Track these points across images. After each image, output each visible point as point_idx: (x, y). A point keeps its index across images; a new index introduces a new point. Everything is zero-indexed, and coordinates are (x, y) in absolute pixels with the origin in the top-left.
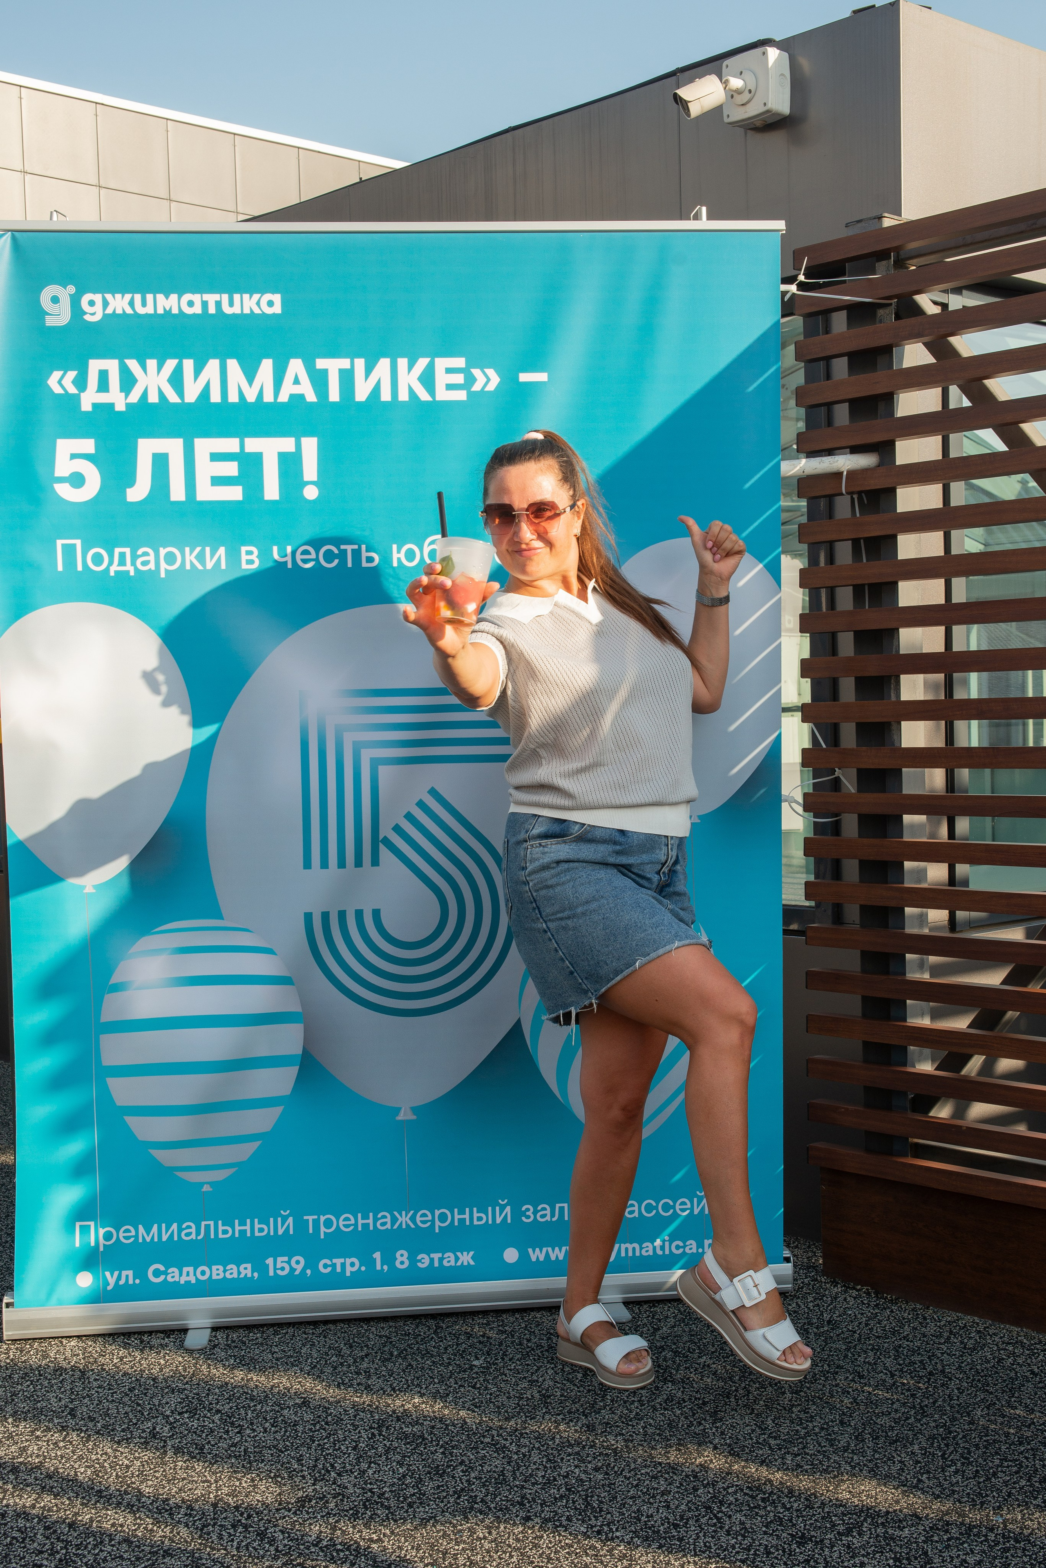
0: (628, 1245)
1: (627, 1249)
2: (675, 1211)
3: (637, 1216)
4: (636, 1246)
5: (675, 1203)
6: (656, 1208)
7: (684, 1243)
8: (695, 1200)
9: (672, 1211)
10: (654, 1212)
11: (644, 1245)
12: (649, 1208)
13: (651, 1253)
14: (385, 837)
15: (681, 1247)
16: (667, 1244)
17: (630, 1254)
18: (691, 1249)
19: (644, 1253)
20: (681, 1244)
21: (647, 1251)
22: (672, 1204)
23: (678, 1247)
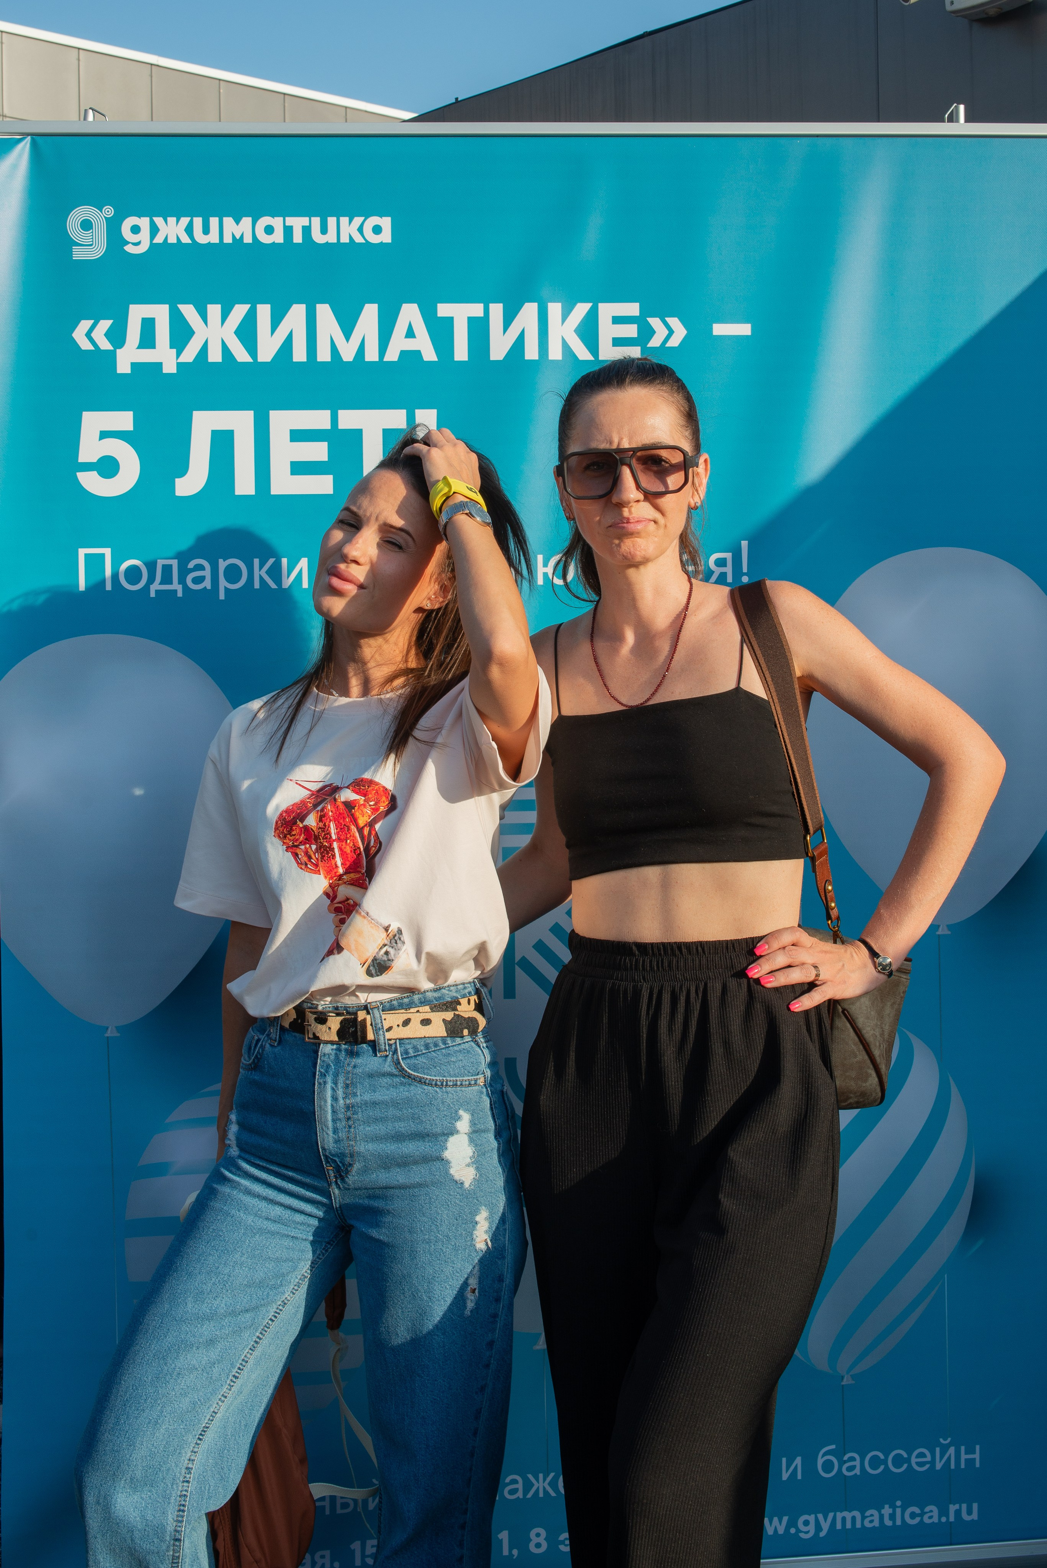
0: (845, 1514)
1: (844, 1519)
2: (910, 1466)
3: (858, 1474)
4: (857, 1514)
5: (910, 1454)
6: (885, 1462)
7: (922, 1509)
8: (938, 1450)
9: (905, 1466)
10: (882, 1467)
11: (868, 1513)
12: (875, 1463)
13: (876, 1524)
14: (524, 959)
15: (918, 1515)
16: (898, 1511)
17: (849, 1525)
18: (931, 1517)
19: (867, 1524)
20: (917, 1510)
21: (871, 1521)
22: (905, 1455)
23: (913, 1515)
